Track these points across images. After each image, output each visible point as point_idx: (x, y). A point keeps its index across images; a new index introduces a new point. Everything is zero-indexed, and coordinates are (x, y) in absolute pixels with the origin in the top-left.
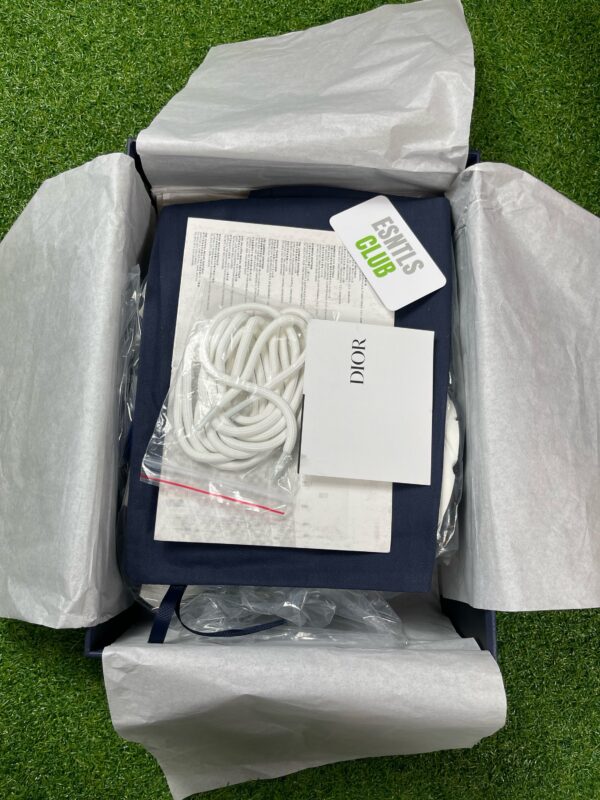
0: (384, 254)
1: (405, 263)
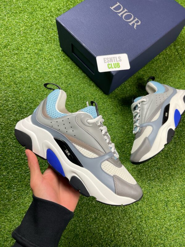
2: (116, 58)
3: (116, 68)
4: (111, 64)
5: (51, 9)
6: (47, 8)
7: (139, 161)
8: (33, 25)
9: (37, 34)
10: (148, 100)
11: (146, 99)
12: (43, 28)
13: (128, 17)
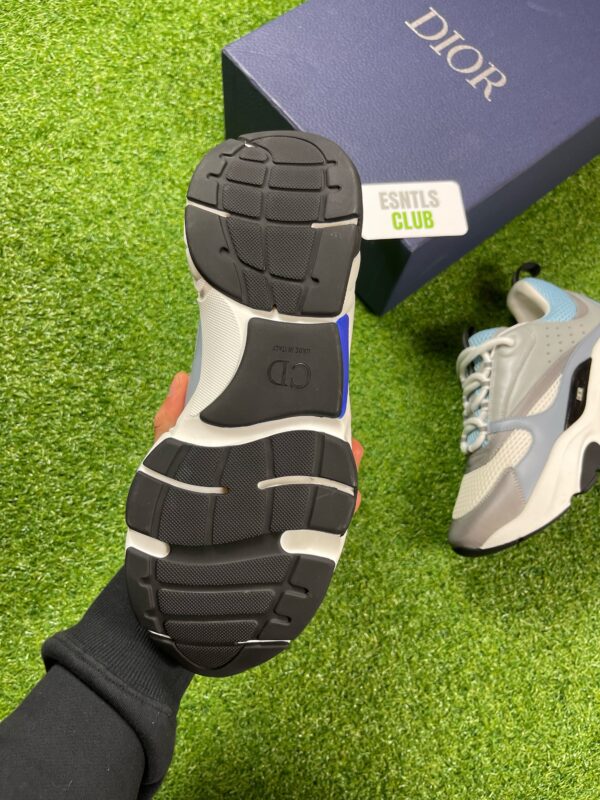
2: (421, 193)
3: (420, 227)
4: (405, 214)
5: (198, 17)
6: (186, 11)
7: (481, 545)
8: (137, 67)
9: (147, 96)
10: (519, 341)
11: (514, 337)
12: (169, 79)
13: (465, 59)
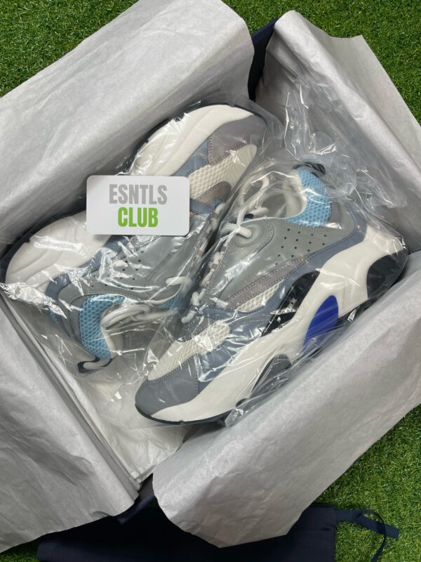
0: (139, 209)
1: (155, 199)
4: (131, 209)
